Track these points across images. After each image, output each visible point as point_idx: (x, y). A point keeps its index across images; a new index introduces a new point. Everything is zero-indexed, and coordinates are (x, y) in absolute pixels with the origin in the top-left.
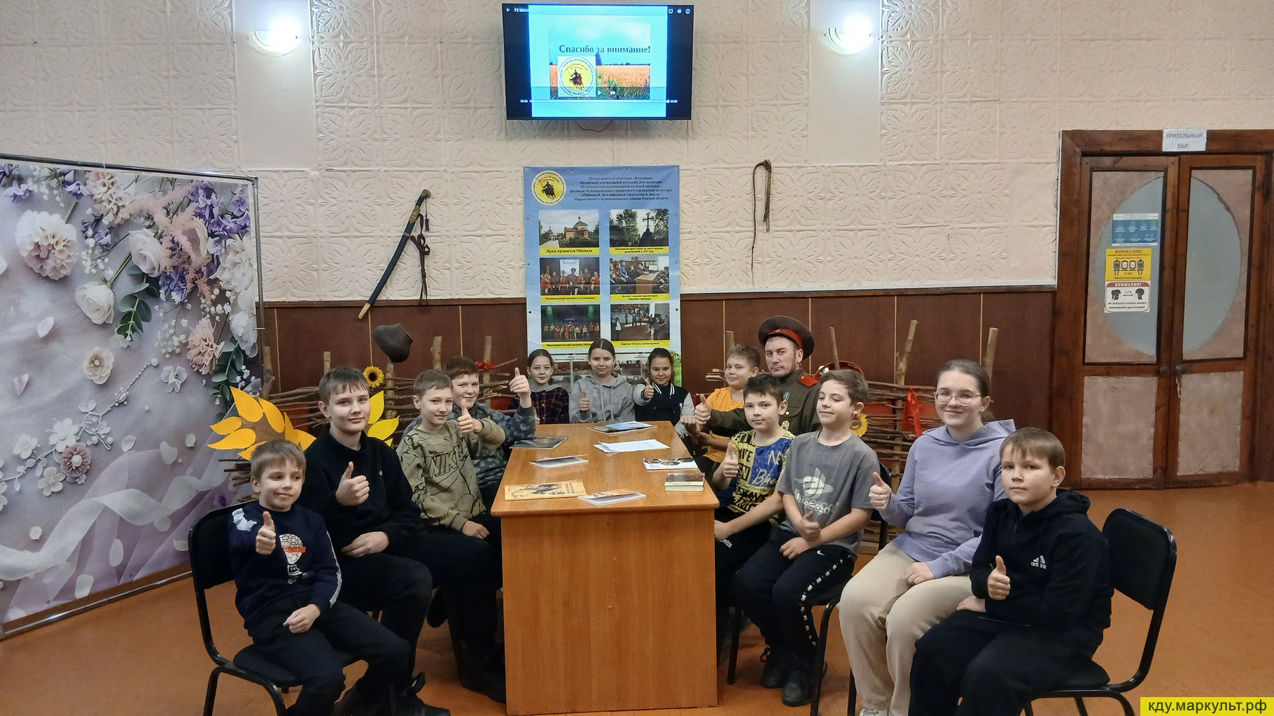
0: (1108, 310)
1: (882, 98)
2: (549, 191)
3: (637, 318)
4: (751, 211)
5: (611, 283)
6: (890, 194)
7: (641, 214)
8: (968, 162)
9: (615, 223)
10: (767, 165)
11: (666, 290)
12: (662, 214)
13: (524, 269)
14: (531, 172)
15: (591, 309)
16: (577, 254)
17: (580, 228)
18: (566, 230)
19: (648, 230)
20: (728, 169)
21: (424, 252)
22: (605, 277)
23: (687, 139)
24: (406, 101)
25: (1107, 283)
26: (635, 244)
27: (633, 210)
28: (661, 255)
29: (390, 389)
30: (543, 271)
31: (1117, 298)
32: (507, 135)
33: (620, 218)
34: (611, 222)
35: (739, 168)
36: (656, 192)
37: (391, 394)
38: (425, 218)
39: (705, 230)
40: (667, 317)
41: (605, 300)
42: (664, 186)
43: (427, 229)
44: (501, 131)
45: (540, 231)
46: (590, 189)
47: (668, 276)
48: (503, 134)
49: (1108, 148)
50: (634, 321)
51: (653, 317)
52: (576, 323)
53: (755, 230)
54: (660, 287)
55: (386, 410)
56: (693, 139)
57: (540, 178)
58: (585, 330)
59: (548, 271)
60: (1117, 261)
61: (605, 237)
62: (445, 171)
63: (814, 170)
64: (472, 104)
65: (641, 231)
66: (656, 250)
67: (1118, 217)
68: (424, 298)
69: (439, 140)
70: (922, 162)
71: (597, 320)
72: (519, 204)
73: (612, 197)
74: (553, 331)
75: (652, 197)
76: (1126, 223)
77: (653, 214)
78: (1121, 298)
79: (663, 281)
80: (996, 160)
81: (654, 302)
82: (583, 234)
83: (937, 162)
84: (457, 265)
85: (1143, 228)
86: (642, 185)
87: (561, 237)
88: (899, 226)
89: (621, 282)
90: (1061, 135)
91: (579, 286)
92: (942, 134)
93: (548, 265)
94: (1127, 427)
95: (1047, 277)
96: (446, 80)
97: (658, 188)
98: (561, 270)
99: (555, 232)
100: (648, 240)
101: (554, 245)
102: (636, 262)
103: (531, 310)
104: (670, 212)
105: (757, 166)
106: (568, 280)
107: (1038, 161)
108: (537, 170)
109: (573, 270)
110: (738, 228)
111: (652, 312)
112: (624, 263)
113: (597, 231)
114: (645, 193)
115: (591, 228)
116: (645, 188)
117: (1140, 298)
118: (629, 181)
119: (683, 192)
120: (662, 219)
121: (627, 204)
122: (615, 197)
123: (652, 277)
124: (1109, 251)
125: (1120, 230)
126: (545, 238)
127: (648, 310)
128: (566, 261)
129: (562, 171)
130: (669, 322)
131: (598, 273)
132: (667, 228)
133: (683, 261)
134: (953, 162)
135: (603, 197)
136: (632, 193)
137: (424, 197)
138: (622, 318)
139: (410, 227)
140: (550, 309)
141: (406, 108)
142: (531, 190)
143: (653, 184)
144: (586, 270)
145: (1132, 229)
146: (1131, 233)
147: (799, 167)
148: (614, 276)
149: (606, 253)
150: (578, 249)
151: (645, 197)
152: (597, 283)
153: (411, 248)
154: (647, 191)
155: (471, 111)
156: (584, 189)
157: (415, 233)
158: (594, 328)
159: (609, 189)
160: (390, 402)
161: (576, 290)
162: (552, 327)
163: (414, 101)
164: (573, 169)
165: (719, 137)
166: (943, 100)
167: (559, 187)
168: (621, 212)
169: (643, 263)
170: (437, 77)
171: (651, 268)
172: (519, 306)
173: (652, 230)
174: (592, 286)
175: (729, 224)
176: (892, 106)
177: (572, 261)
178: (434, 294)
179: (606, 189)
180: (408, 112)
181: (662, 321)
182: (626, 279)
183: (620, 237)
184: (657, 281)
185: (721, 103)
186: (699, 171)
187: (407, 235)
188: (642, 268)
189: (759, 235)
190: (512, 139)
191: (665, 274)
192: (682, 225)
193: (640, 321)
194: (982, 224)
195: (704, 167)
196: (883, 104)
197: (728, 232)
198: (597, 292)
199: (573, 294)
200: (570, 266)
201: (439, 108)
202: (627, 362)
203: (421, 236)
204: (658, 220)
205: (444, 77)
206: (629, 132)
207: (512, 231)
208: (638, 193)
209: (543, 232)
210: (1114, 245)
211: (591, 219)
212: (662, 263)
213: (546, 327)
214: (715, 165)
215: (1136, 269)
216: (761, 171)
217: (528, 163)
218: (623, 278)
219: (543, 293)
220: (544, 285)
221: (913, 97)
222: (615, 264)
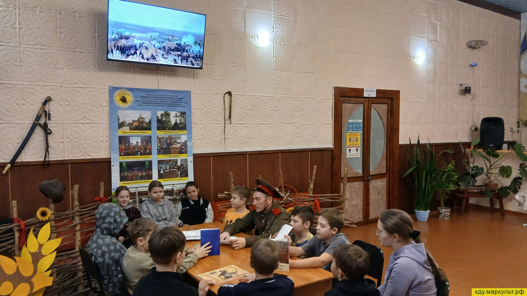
0: (348, 157)
1: (274, 68)
2: (124, 100)
4: (223, 114)
5: (158, 149)
6: (277, 109)
7: (173, 114)
8: (303, 97)
9: (160, 118)
10: (230, 93)
11: (186, 152)
12: (183, 114)
13: (109, 142)
14: (113, 90)
15: (147, 163)
16: (140, 134)
17: (141, 120)
18: (133, 121)
19: (176, 122)
20: (213, 94)
21: (47, 132)
22: (155, 146)
23: (194, 78)
24: (37, 44)
25: (347, 146)
26: (169, 129)
27: (169, 112)
28: (183, 134)
30: (120, 143)
31: (350, 152)
32: (99, 68)
33: (162, 115)
34: (158, 117)
35: (218, 94)
36: (180, 103)
38: (48, 113)
39: (203, 122)
40: (187, 165)
41: (155, 158)
42: (184, 101)
43: (49, 119)
44: (96, 65)
45: (119, 121)
46: (146, 100)
47: (186, 145)
48: (97, 67)
49: (348, 95)
50: (170, 168)
51: (180, 166)
52: (140, 170)
53: (225, 123)
54: (183, 150)
56: (197, 78)
57: (119, 93)
58: (144, 174)
59: (123, 143)
60: (350, 138)
61: (154, 125)
62: (61, 86)
63: (248, 97)
64: (78, 50)
65: (173, 123)
66: (180, 132)
67: (350, 121)
68: (47, 159)
69: (58, 68)
70: (288, 96)
71: (150, 168)
72: (106, 106)
73: (158, 105)
74: (126, 176)
75: (178, 105)
76: (353, 123)
77: (179, 114)
78: (352, 152)
79: (184, 148)
80: (313, 97)
81: (180, 158)
82: (143, 124)
83: (293, 96)
84: (67, 140)
85: (358, 125)
86: (173, 99)
87: (130, 125)
88: (281, 123)
89: (163, 148)
90: (334, 89)
91: (140, 151)
92: (295, 85)
93: (123, 140)
94: (354, 202)
95: (330, 145)
96: (62, 35)
97: (181, 101)
98: (131, 142)
99: (127, 122)
100: (176, 127)
101: (126, 129)
102: (170, 138)
103: (113, 165)
104: (187, 113)
105: (226, 93)
106: (134, 147)
107: (327, 98)
108: (117, 89)
109: (138, 142)
110: (217, 122)
111: (179, 163)
112: (164, 139)
113: (150, 122)
114: (175, 103)
115: (147, 120)
116: (175, 101)
117: (357, 152)
118: (167, 97)
119: (193, 103)
120: (183, 117)
121: (166, 108)
122: (160, 105)
123: (178, 146)
124: (348, 134)
125: (350, 126)
126: (121, 125)
127: (177, 162)
128: (134, 138)
129: (130, 90)
130: (188, 168)
131: (151, 143)
132: (186, 121)
133: (193, 138)
134: (299, 97)
135: (153, 105)
136: (168, 103)
137: (48, 100)
138: (164, 167)
139: (38, 118)
140: (124, 164)
141: (37, 49)
142: (114, 99)
143: (178, 99)
144: (144, 142)
145: (354, 126)
146: (354, 127)
147: (242, 95)
148: (159, 145)
149: (155, 133)
150: (140, 131)
151: (175, 105)
152: (150, 149)
153: (39, 130)
154: (176, 102)
155: (77, 54)
156: (144, 100)
157: (42, 121)
158: (149, 173)
159: (157, 101)
161: (139, 153)
162: (126, 173)
163: (42, 45)
164: (137, 89)
165: (208, 78)
166: (295, 71)
167: (130, 98)
168: (163, 112)
169: (174, 138)
170: (57, 32)
171: (178, 141)
172: (107, 162)
173: (178, 122)
174: (148, 151)
175: (214, 120)
176: (277, 72)
177: (137, 137)
178: (54, 156)
179: (155, 100)
180: (38, 51)
181: (184, 168)
182: (165, 146)
183: (162, 125)
184: (181, 148)
185: (209, 62)
186: (200, 94)
187: (37, 122)
188: (174, 141)
189: (227, 125)
190: (102, 71)
191: (185, 144)
192: (193, 120)
194: (309, 123)
195: (203, 92)
196: (274, 70)
197: (213, 124)
198: (150, 153)
200: (135, 140)
201: (57, 50)
202: (167, 190)
203: (46, 125)
204: (181, 117)
205: (61, 33)
206: (166, 73)
207: (102, 121)
208: (171, 103)
209: (120, 122)
210: (349, 132)
211: (147, 115)
212: (184, 138)
213: (122, 174)
214: (207, 92)
215: (356, 141)
216: (227, 96)
217: (111, 84)
218: (164, 147)
219: (120, 155)
220: (121, 151)
221: (285, 68)
222: (160, 139)
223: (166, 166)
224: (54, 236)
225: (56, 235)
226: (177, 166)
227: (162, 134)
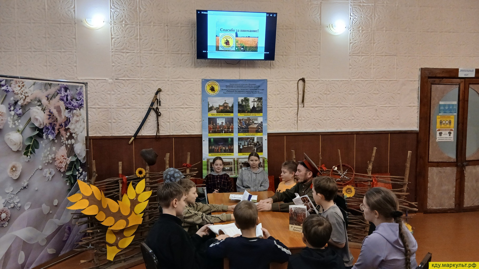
0: (438, 140)
1: (350, 53)
2: (213, 89)
3: (249, 143)
4: (297, 99)
5: (238, 128)
6: (353, 92)
7: (251, 99)
8: (384, 80)
9: (240, 103)
10: (303, 80)
11: (261, 131)
12: (260, 99)
13: (201, 122)
14: (205, 81)
15: (230, 139)
16: (224, 116)
17: (225, 105)
18: (220, 106)
19: (254, 106)
20: (288, 81)
21: (158, 114)
22: (236, 126)
23: (270, 68)
24: (151, 50)
25: (437, 129)
26: (248, 112)
27: (248, 98)
28: (259, 117)
29: (148, 178)
30: (209, 123)
31: (441, 136)
32: (195, 65)
33: (242, 101)
34: (239, 103)
35: (292, 81)
36: (257, 90)
37: (148, 180)
38: (159, 100)
39: (278, 106)
40: (262, 143)
41: (236, 135)
42: (261, 88)
43: (160, 105)
44: (193, 63)
45: (208, 106)
46: (230, 89)
47: (262, 125)
48: (193, 64)
49: (438, 75)
50: (248, 144)
51: (256, 143)
52: (224, 145)
53: (298, 106)
54: (259, 129)
55: (146, 187)
56: (273, 68)
57: (209, 84)
58: (227, 148)
59: (212, 123)
60: (441, 121)
61: (236, 109)
62: (168, 80)
63: (322, 82)
64: (180, 52)
65: (251, 107)
66: (257, 115)
67: (441, 103)
68: (158, 134)
69: (166, 67)
70: (366, 80)
71: (232, 144)
72: (199, 95)
73: (239, 92)
74: (214, 149)
75: (256, 92)
76: (444, 105)
77: (256, 100)
78: (443, 136)
79: (260, 128)
80: (395, 79)
81: (256, 136)
82: (227, 108)
83: (371, 80)
84: (172, 120)
85: (451, 107)
86: (252, 87)
87: (217, 109)
88: (357, 106)
89: (243, 128)
90: (420, 70)
91: (225, 129)
92: (374, 68)
93: (212, 121)
94: (445, 188)
95: (415, 127)
96: (169, 42)
97: (258, 89)
98: (217, 123)
99: (215, 107)
100: (254, 110)
101: (214, 112)
102: (249, 119)
103: (204, 140)
104: (263, 99)
105: (300, 80)
106: (220, 127)
107: (411, 80)
108: (208, 81)
109: (222, 123)
110: (291, 106)
111: (255, 141)
112: (244, 120)
113: (233, 106)
114: (253, 91)
115: (230, 105)
116: (253, 89)
117: (450, 135)
118: (247, 85)
119: (269, 90)
120: (260, 102)
121: (245, 95)
122: (240, 92)
123: (255, 126)
124: (438, 117)
125: (442, 108)
126: (210, 109)
127: (253, 140)
128: (220, 119)
129: (218, 81)
130: (262, 145)
131: (233, 124)
132: (262, 105)
133: (268, 119)
134: (378, 80)
135: (235, 92)
136: (248, 90)
137: (159, 91)
138: (243, 143)
139: (152, 104)
140: (212, 140)
141: (151, 53)
142: (205, 89)
143: (256, 87)
144: (228, 123)
145: (447, 108)
146: (447, 110)
147: (316, 81)
148: (240, 125)
149: (237, 116)
150: (225, 114)
151: (253, 92)
152: (232, 128)
153: (153, 113)
154: (254, 90)
155: (180, 55)
156: (228, 89)
157: (155, 107)
158: (231, 147)
159: (238, 89)
160: (147, 183)
161: (224, 131)
162: (213, 147)
163: (155, 50)
164: (223, 80)
165: (283, 68)
166: (374, 54)
167: (217, 88)
168: (243, 98)
169: (252, 120)
170: (165, 40)
171: (255, 122)
172: (199, 138)
173: (256, 106)
174: (230, 130)
175: (288, 104)
176: (354, 57)
177: (222, 119)
178: (163, 133)
179: (237, 89)
180: (152, 55)
181: (259, 145)
182: (244, 126)
183: (242, 108)
184: (257, 128)
185: (285, 54)
186: (275, 82)
187: (151, 107)
188: (252, 122)
189: (300, 108)
190: (196, 67)
191: (261, 124)
192: (268, 104)
193: (250, 145)
194: (389, 105)
195: (278, 80)
196: (350, 56)
197: (287, 107)
198: (232, 132)
199: (222, 133)
200: (221, 121)
201: (166, 53)
203: (157, 108)
204: (258, 102)
205: (168, 40)
206: (247, 65)
207: (197, 106)
208: (250, 90)
209: (210, 107)
210: (440, 114)
211: (230, 101)
212: (260, 120)
213: (211, 147)
214: (282, 79)
215: (448, 124)
216: (301, 82)
217: (204, 77)
218: (243, 126)
219: (209, 133)
220: (210, 129)
221: (362, 53)
222: (240, 120)
223: (245, 143)
224: (148, 189)
225: (149, 188)
226: (254, 143)
227: (242, 116)
